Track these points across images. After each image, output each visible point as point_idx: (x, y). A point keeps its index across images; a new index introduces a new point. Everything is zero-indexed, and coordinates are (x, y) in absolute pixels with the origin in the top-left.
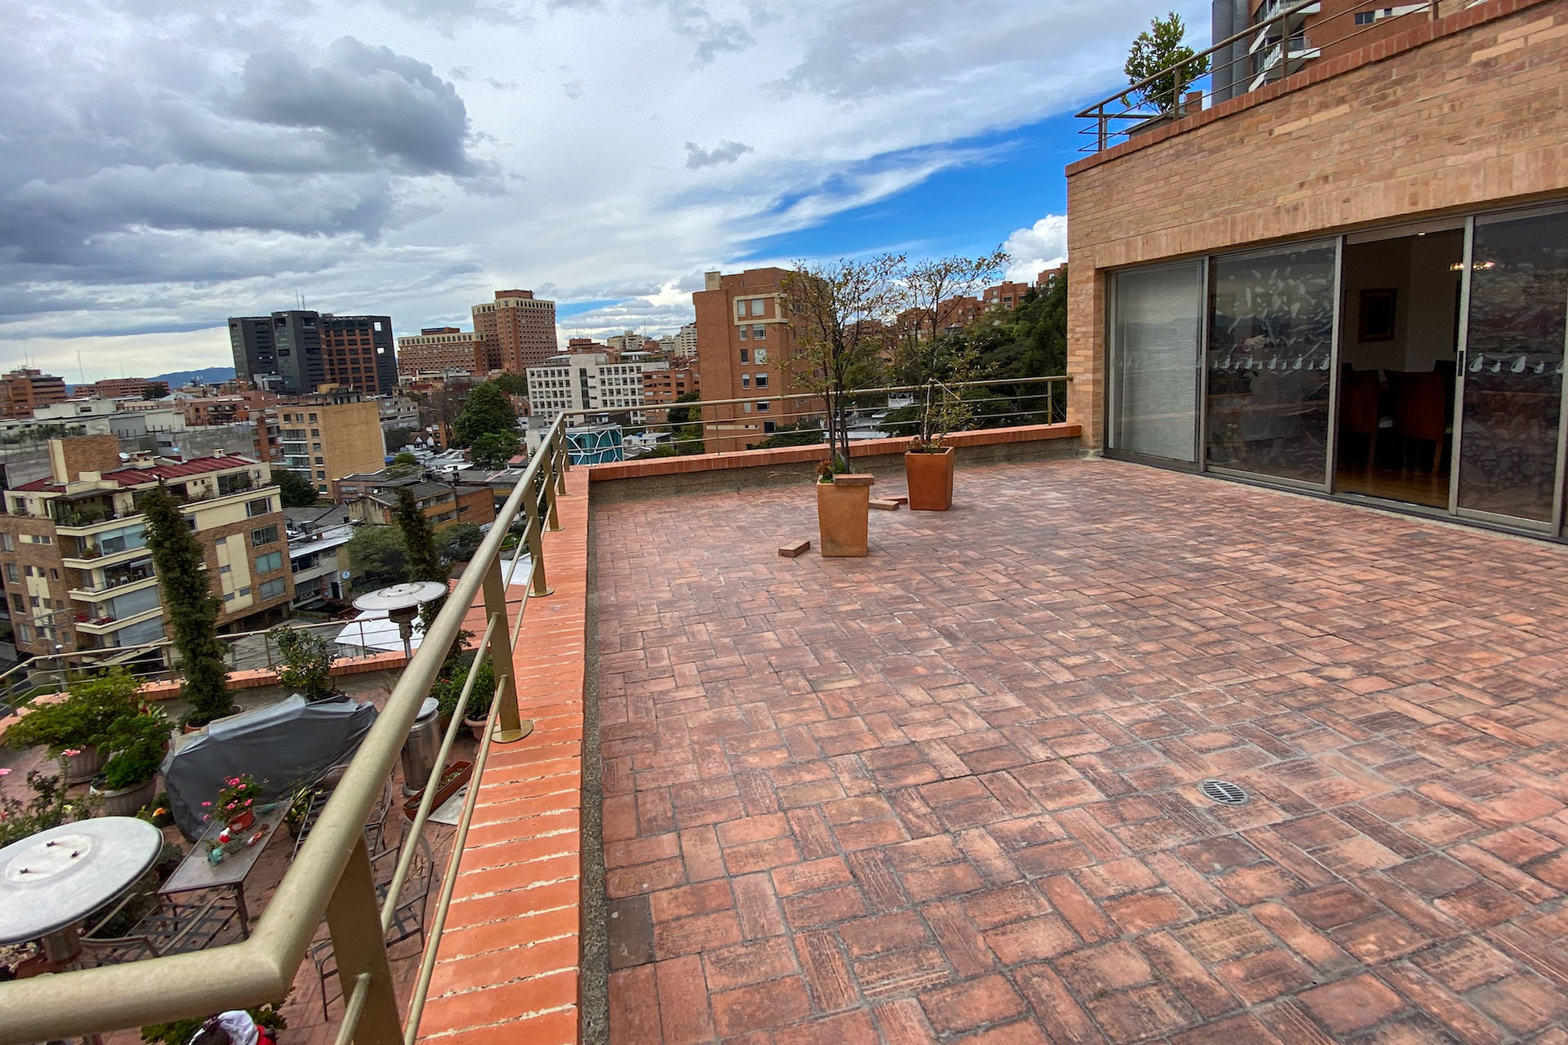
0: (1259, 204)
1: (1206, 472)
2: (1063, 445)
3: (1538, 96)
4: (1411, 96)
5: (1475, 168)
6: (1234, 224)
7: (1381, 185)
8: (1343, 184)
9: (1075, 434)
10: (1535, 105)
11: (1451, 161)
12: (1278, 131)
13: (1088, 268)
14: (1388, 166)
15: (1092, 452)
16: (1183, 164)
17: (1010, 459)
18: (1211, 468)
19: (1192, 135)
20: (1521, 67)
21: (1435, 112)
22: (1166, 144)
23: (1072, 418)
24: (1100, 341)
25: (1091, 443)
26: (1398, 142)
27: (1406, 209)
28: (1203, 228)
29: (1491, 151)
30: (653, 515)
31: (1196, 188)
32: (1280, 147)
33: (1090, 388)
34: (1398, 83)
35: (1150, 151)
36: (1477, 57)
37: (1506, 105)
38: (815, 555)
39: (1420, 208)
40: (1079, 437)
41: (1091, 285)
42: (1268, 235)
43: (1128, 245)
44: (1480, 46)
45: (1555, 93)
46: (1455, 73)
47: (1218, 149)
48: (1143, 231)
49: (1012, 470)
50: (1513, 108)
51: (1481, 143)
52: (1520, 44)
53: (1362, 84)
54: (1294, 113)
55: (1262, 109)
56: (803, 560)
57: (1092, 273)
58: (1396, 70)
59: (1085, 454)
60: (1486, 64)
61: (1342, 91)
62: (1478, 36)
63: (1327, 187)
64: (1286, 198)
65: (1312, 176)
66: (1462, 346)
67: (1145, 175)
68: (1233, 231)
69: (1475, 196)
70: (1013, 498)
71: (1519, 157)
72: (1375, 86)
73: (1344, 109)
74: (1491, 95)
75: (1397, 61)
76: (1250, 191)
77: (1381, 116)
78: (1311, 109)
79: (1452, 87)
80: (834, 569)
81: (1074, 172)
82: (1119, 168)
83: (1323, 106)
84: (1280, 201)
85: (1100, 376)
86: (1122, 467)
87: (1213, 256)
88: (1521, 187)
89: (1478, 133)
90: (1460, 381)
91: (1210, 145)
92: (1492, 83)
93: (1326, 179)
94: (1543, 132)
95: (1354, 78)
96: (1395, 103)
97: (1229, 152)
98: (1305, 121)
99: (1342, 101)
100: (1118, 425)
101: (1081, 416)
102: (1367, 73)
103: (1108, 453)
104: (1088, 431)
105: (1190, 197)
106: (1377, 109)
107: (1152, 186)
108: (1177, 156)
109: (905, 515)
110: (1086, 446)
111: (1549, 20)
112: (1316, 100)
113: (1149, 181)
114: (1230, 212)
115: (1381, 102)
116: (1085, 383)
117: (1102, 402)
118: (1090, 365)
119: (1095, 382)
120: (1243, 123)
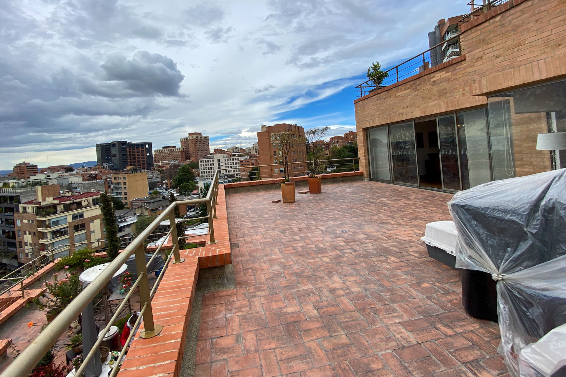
0: (396, 112)
1: (393, 183)
2: (358, 177)
3: (444, 89)
4: (421, 88)
5: (434, 106)
6: (391, 117)
7: (418, 109)
8: (411, 108)
9: (361, 174)
10: (443, 91)
11: (430, 104)
12: (397, 95)
13: (361, 128)
14: (419, 104)
15: (366, 179)
16: (378, 102)
17: (343, 181)
18: (395, 182)
19: (380, 94)
20: (440, 83)
21: (426, 92)
22: (375, 96)
23: (361, 170)
24: (366, 148)
25: (366, 177)
26: (420, 99)
27: (423, 115)
28: (385, 118)
29: (436, 102)
30: (241, 196)
31: (383, 108)
32: (398, 99)
33: (364, 161)
34: (418, 85)
35: (372, 98)
36: (432, 80)
37: (438, 91)
38: (282, 203)
39: (426, 115)
40: (363, 175)
41: (362, 133)
42: (398, 120)
43: (369, 122)
44: (433, 78)
45: (446, 89)
46: (428, 84)
47: (385, 98)
48: (372, 118)
49: (342, 184)
50: (440, 92)
51: (435, 100)
52: (439, 77)
53: (412, 85)
54: (400, 91)
55: (394, 89)
56: (279, 204)
57: (362, 129)
58: (418, 82)
59: (365, 180)
60: (434, 82)
61: (408, 86)
62: (432, 75)
63: (408, 109)
64: (401, 111)
65: (405, 106)
66: (439, 148)
67: (371, 104)
68: (391, 119)
69: (435, 112)
70: (338, 191)
71: (442, 103)
72: (414, 85)
73: (409, 90)
74: (435, 89)
75: (418, 80)
76: (393, 109)
77: (416, 93)
78: (403, 90)
79: (428, 87)
80: (285, 205)
81: (356, 102)
82: (366, 102)
83: (405, 90)
84: (400, 112)
85: (367, 157)
86: (372, 183)
87: (389, 125)
88: (443, 110)
89: (434, 98)
90: (440, 156)
91: (384, 97)
92: (435, 86)
93: (407, 107)
94: (446, 98)
95: (410, 83)
96: (418, 90)
97: (388, 99)
98: (402, 93)
99: (408, 88)
100: (373, 172)
101: (363, 169)
102: (413, 82)
103: (371, 179)
104: (365, 173)
105: (381, 110)
106: (415, 91)
107: (373, 107)
108: (378, 99)
109: (309, 194)
110: (365, 177)
111: (444, 72)
112: (403, 88)
113: (372, 105)
114: (390, 114)
115: (416, 90)
116: (363, 159)
117: (368, 165)
118: (363, 154)
119: (365, 159)
120: (390, 92)
